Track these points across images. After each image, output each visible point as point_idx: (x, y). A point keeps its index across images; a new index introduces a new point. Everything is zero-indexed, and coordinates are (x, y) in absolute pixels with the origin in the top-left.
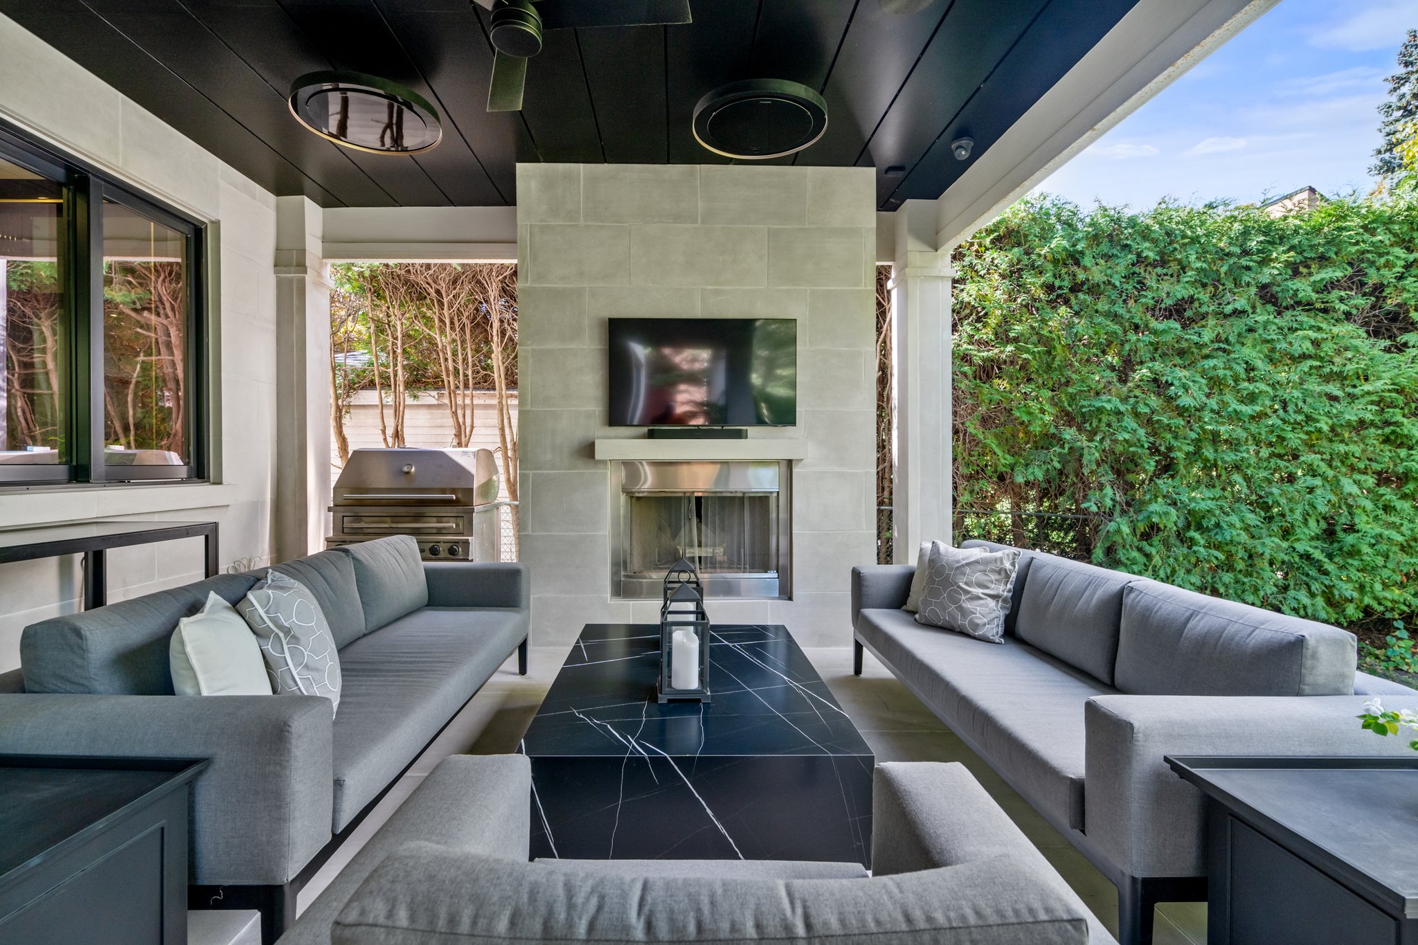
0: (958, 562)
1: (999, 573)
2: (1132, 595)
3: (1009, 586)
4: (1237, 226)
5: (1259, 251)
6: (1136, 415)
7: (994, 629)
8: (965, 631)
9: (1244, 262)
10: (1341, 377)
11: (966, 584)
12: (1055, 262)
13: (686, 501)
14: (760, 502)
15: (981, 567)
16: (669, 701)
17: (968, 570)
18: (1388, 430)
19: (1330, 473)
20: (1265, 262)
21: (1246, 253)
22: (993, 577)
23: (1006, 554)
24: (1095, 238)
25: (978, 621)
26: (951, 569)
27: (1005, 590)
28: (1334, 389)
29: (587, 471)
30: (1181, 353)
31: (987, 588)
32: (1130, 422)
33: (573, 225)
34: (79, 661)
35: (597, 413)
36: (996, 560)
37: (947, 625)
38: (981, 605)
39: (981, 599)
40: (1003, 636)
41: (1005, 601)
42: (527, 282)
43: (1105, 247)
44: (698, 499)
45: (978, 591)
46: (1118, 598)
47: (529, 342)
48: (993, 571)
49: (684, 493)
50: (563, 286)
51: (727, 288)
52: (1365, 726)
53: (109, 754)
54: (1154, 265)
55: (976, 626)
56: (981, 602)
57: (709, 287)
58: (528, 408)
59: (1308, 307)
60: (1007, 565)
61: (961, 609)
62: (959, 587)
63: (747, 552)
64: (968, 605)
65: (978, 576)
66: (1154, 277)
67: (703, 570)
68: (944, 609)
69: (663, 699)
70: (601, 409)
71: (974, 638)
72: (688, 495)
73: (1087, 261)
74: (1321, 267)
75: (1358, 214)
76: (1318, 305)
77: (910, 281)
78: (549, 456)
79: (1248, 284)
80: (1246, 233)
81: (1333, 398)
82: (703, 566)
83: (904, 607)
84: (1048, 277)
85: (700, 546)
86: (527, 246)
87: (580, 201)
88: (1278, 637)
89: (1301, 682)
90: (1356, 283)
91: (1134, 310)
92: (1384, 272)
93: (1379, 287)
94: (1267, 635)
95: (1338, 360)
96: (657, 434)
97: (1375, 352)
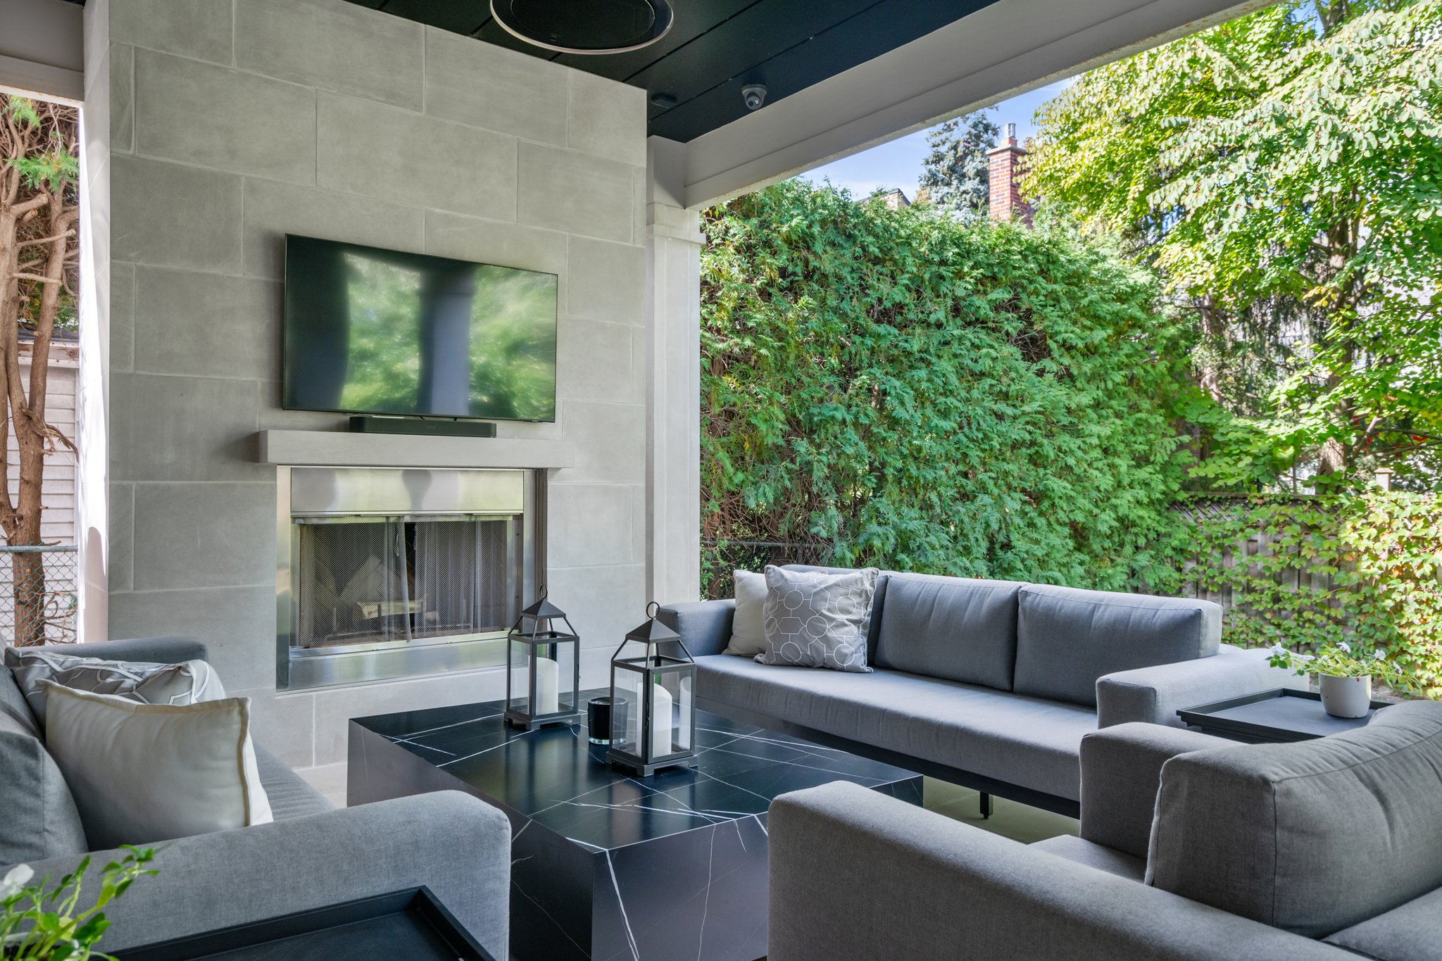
0: (814, 586)
1: (860, 596)
2: (1029, 599)
3: (870, 609)
4: (935, 234)
5: (954, 263)
6: (856, 424)
7: (860, 659)
8: (830, 664)
9: (942, 270)
10: (1005, 396)
11: (829, 610)
12: (788, 241)
13: (392, 531)
14: (493, 529)
15: (842, 591)
16: (657, 772)
17: (828, 595)
18: (1032, 451)
19: (996, 491)
20: (960, 275)
21: (943, 262)
22: (856, 600)
23: (867, 577)
24: (823, 222)
25: (845, 651)
26: (808, 595)
27: (863, 614)
28: (1001, 407)
29: (241, 481)
30: (892, 360)
31: (850, 613)
32: (851, 434)
33: (216, 68)
35: (259, 386)
36: (856, 581)
37: (807, 661)
38: (847, 633)
39: (845, 625)
40: (869, 665)
41: (864, 626)
42: (129, 146)
43: (831, 234)
44: (410, 527)
45: (841, 617)
47: (133, 255)
48: (855, 593)
49: (388, 517)
50: (200, 166)
51: (463, 216)
52: (1273, 665)
54: (876, 261)
55: (844, 657)
56: (846, 629)
57: (438, 210)
58: (130, 369)
59: (982, 322)
60: (868, 586)
61: (826, 640)
62: (822, 615)
63: (479, 603)
64: (833, 634)
65: (840, 601)
66: (875, 276)
67: (416, 634)
68: (805, 642)
69: (649, 771)
70: (265, 380)
71: (842, 670)
72: (392, 520)
73: (818, 247)
74: (994, 287)
75: (1020, 243)
76: (990, 324)
77: (656, 240)
78: (170, 456)
79: (945, 295)
80: (943, 242)
81: (1000, 417)
82: (416, 627)
83: (726, 651)
84: (781, 261)
85: (412, 598)
86: (129, 85)
87: (230, 30)
88: (1180, 613)
89: (1199, 648)
90: (1013, 306)
91: (858, 310)
92: (1033, 298)
93: (1029, 312)
94: (1171, 614)
95: (1005, 380)
96: (367, 426)
97: (1030, 374)
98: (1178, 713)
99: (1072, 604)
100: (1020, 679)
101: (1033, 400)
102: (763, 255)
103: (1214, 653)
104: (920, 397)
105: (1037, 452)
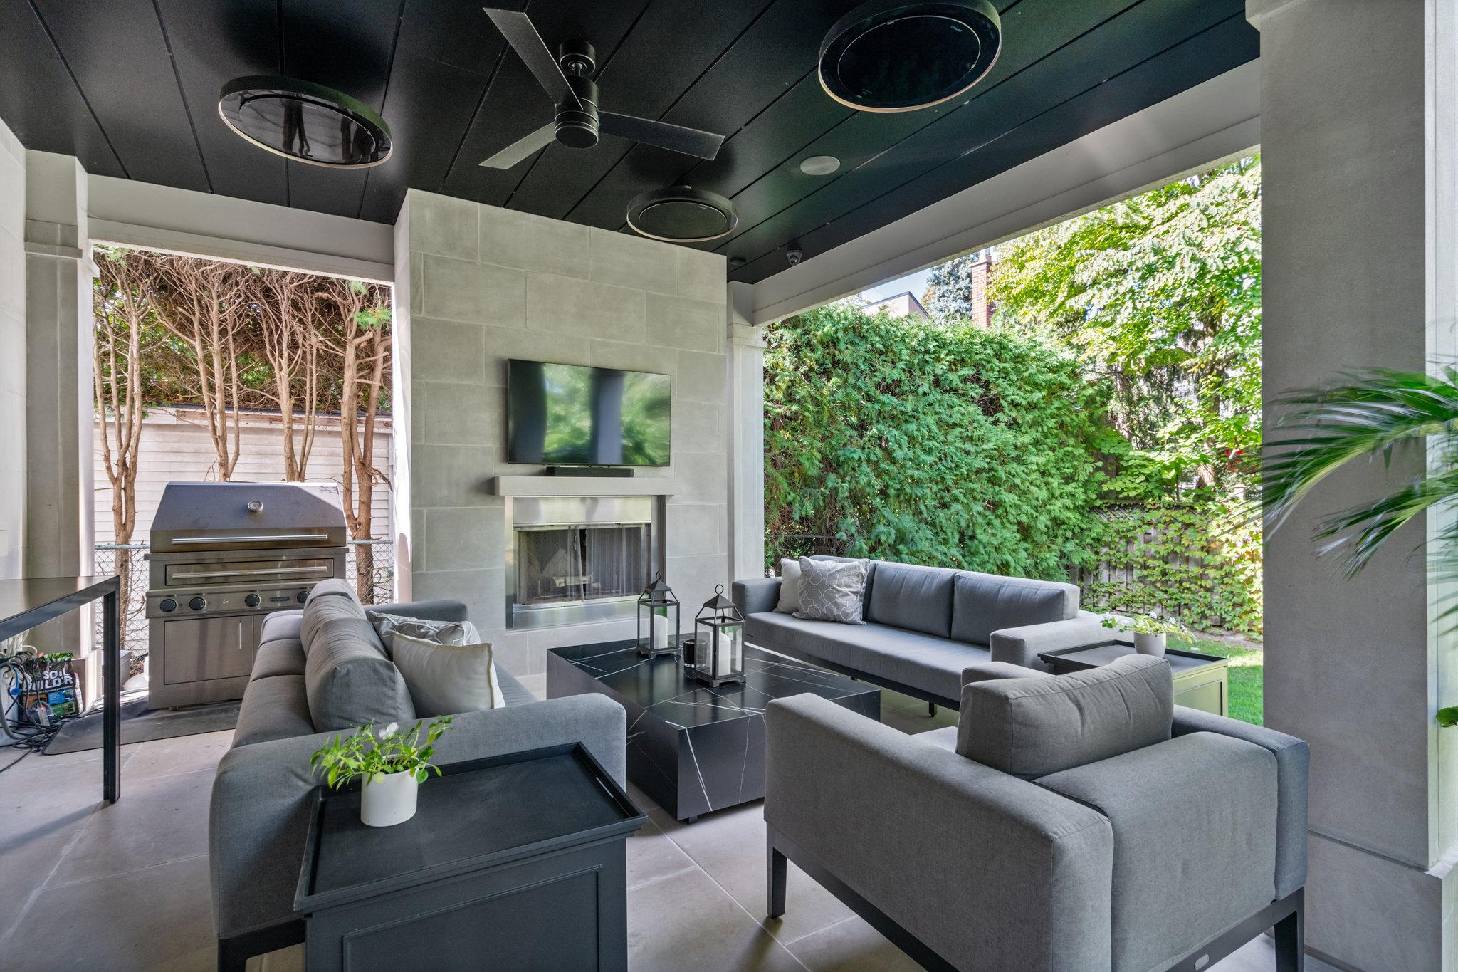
0: (829, 570)
1: (858, 576)
2: (961, 581)
3: (864, 585)
4: (922, 334)
5: (935, 352)
6: (869, 461)
7: (857, 616)
8: (838, 619)
9: (927, 357)
10: (971, 439)
11: (838, 585)
12: (822, 343)
13: (572, 533)
14: (632, 532)
15: (846, 573)
16: (721, 684)
17: (838, 576)
18: (991, 474)
19: (966, 501)
20: (938, 360)
21: (927, 352)
22: (855, 579)
23: (861, 565)
24: (845, 330)
25: (848, 611)
26: (825, 576)
27: (860, 587)
28: (968, 446)
29: (484, 506)
30: (893, 418)
31: (851, 587)
32: (865, 467)
33: (469, 262)
34: (390, 693)
35: (494, 450)
36: (855, 567)
37: (824, 617)
38: (849, 600)
39: (848, 595)
40: (863, 620)
41: (861, 596)
42: (421, 313)
43: (851, 336)
44: (583, 532)
45: (846, 590)
46: (952, 582)
47: (423, 375)
48: (854, 575)
49: (569, 526)
50: (460, 321)
51: (613, 341)
52: (1104, 626)
53: (492, 755)
54: (881, 353)
55: (847, 615)
56: (849, 597)
57: (598, 339)
58: (423, 442)
59: (954, 390)
60: (863, 570)
61: (836, 604)
62: (833, 588)
63: (625, 578)
64: (840, 601)
65: (845, 580)
66: (881, 363)
67: (587, 596)
68: (823, 605)
69: (716, 684)
70: (498, 446)
71: (846, 623)
72: (572, 528)
73: (842, 346)
74: (962, 367)
75: (981, 337)
76: (960, 391)
77: (735, 347)
78: (445, 493)
79: (929, 374)
80: (926, 339)
81: (967, 453)
82: (587, 593)
83: (775, 610)
84: (819, 354)
85: (584, 574)
86: (420, 275)
87: (477, 239)
88: (1052, 592)
89: (1063, 613)
90: (976, 379)
91: (869, 385)
92: (990, 373)
93: (987, 383)
94: (1046, 592)
95: (970, 428)
96: (557, 472)
97: (988, 424)
98: (1039, 655)
99: (987, 585)
100: (955, 631)
101: (989, 441)
102: (806, 352)
103: (1074, 617)
104: (912, 440)
105: (994, 475)
